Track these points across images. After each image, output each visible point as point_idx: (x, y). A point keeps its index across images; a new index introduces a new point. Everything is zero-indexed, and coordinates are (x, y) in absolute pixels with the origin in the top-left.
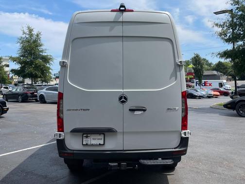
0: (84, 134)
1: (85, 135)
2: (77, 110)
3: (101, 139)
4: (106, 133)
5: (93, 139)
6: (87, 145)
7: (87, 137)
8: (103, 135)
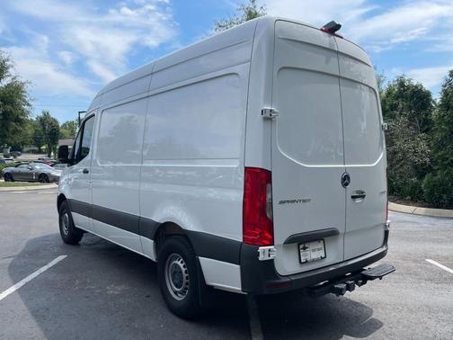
0: (299, 244)
1: (301, 247)
2: (294, 201)
3: (321, 249)
4: (325, 239)
5: (314, 250)
6: (306, 262)
7: (304, 248)
8: (322, 242)
